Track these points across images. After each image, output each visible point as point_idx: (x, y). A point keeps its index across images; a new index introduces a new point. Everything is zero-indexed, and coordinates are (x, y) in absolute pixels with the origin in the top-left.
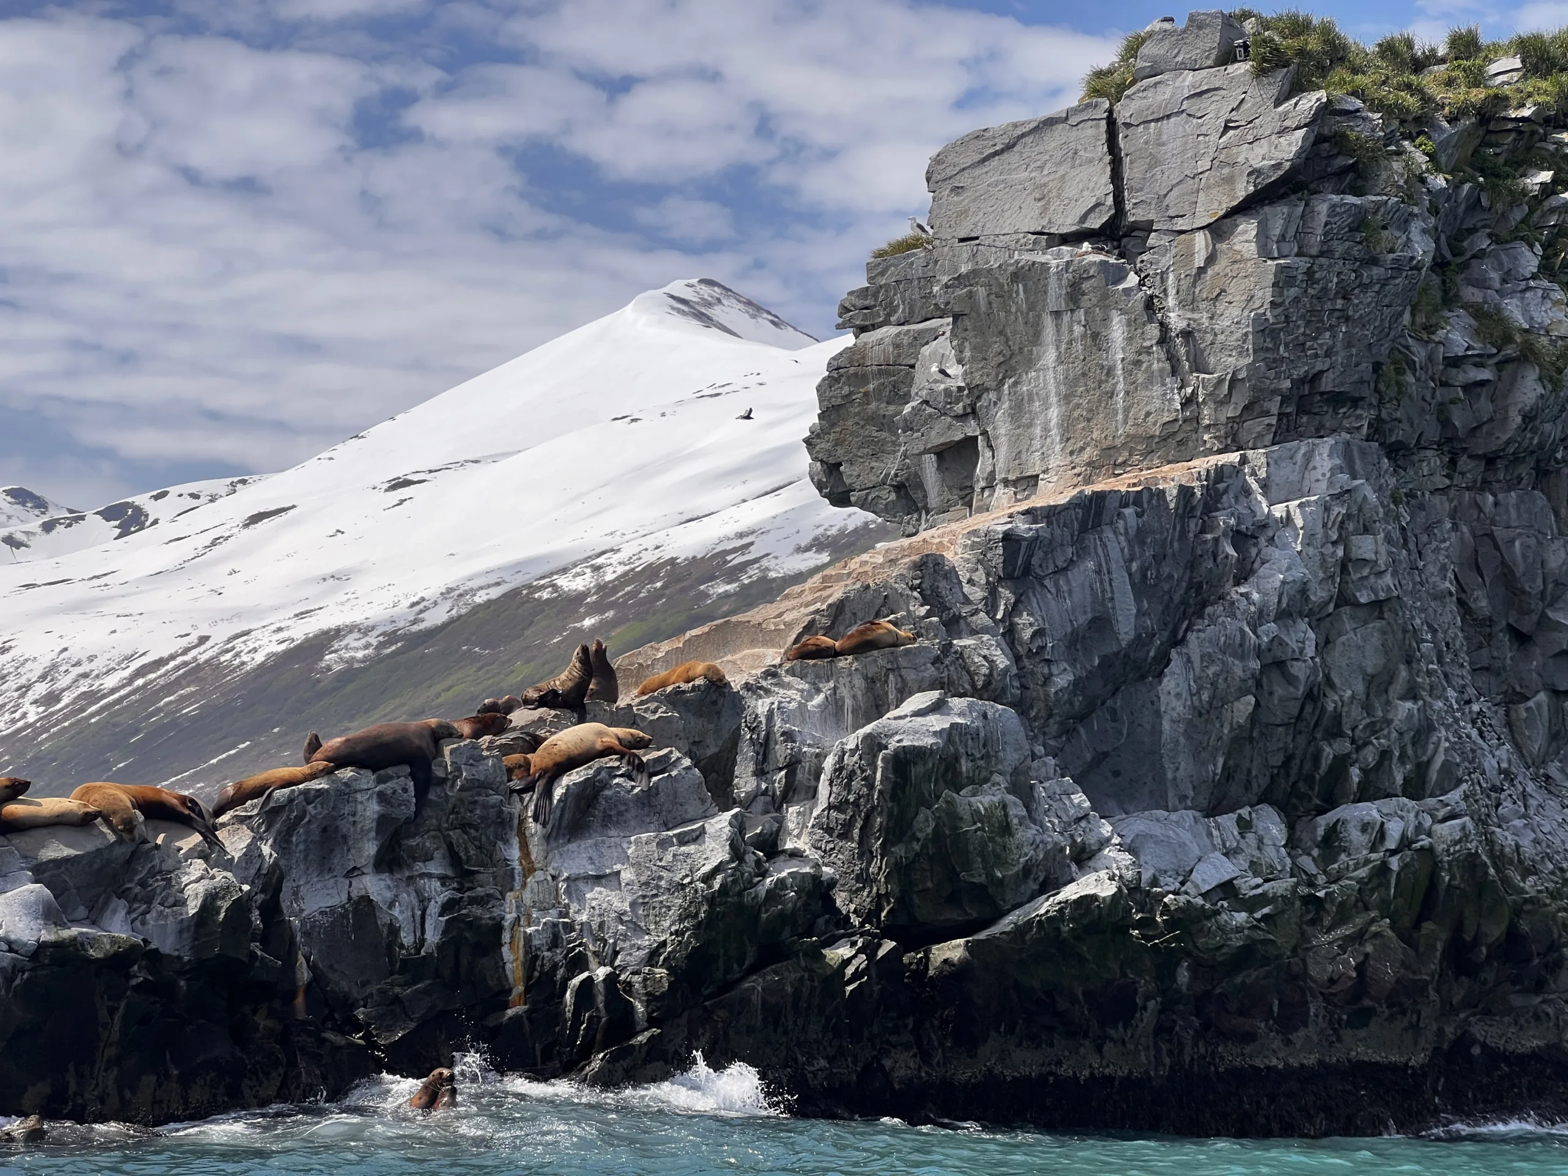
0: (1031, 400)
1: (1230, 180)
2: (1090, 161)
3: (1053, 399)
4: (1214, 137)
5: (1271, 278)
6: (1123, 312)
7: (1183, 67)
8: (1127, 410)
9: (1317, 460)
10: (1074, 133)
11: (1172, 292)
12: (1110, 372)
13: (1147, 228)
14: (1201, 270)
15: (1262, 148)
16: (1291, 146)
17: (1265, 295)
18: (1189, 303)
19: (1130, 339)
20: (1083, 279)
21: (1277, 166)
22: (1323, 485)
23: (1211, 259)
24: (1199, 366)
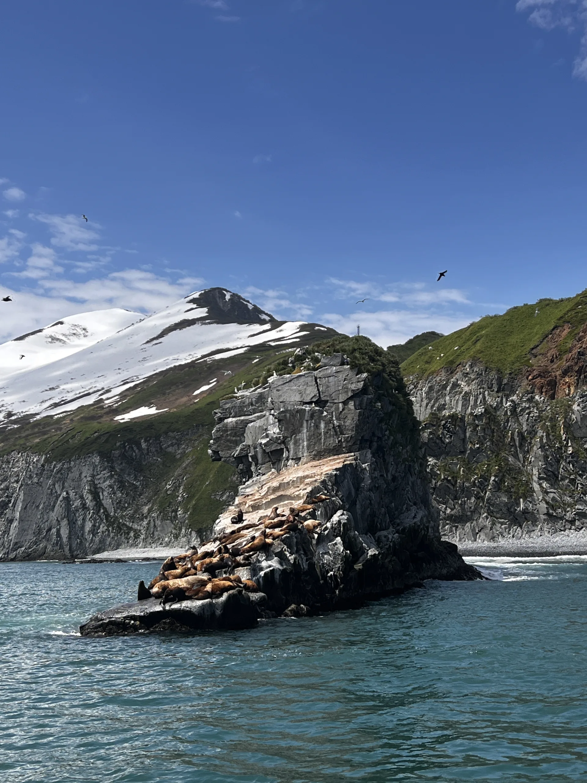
0: (299, 440)
1: (347, 392)
2: (312, 385)
3: (305, 440)
4: (342, 382)
5: (358, 414)
6: (324, 421)
7: (332, 365)
8: (324, 443)
9: (368, 455)
10: (306, 379)
11: (334, 416)
12: (320, 434)
13: (327, 401)
14: (341, 412)
15: (354, 385)
16: (361, 385)
17: (356, 418)
18: (338, 419)
19: (325, 427)
20: (314, 413)
21: (358, 390)
22: (370, 460)
23: (343, 410)
24: (342, 433)
